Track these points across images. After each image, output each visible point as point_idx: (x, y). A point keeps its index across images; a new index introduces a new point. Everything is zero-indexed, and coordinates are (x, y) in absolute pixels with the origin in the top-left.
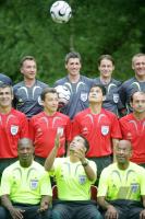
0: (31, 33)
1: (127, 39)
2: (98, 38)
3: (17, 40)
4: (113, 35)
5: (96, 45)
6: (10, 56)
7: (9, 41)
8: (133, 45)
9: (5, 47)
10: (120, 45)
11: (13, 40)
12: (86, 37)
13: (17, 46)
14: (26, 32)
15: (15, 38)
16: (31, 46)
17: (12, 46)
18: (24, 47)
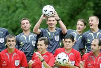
0: (26, 4)
1: (85, 7)
2: (67, 7)
3: (17, 8)
4: (77, 5)
5: (66, 11)
6: (13, 17)
7: (12, 8)
8: (88, 11)
9: (10, 12)
10: (81, 11)
11: (15, 8)
12: (60, 6)
13: (17, 12)
14: (23, 3)
15: (16, 6)
16: (26, 11)
17: (14, 11)
18: (22, 12)
